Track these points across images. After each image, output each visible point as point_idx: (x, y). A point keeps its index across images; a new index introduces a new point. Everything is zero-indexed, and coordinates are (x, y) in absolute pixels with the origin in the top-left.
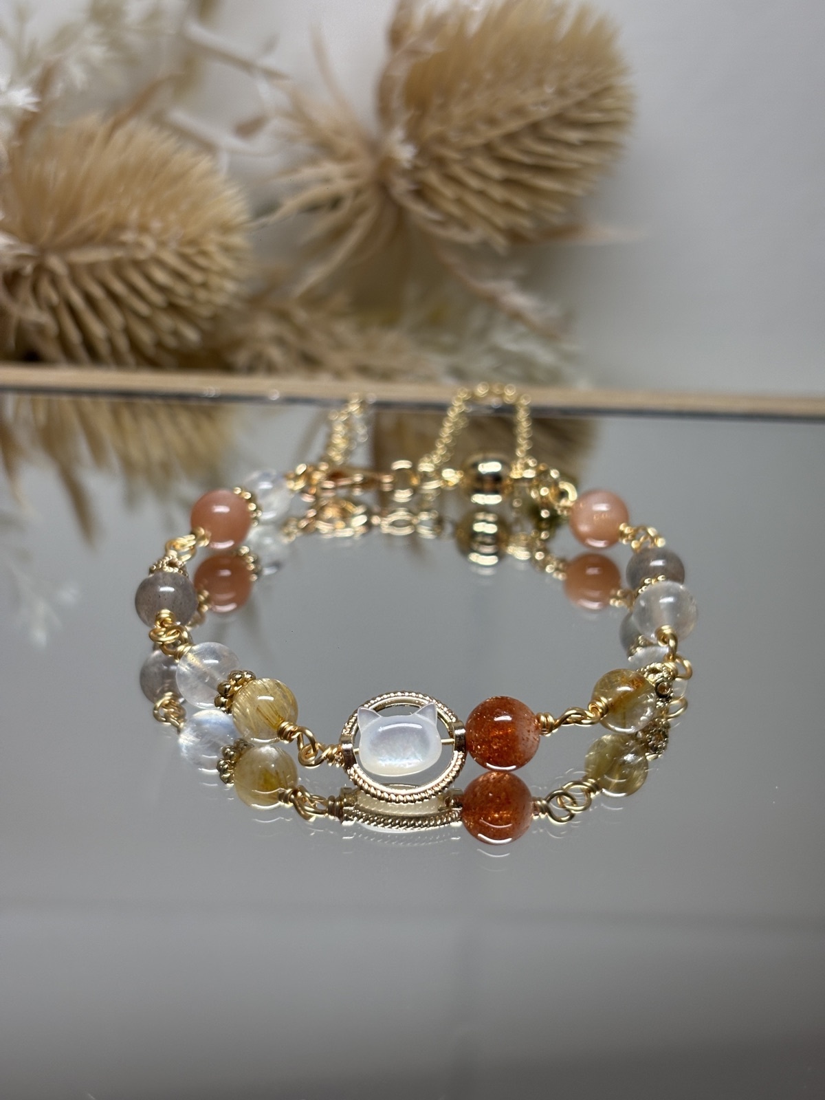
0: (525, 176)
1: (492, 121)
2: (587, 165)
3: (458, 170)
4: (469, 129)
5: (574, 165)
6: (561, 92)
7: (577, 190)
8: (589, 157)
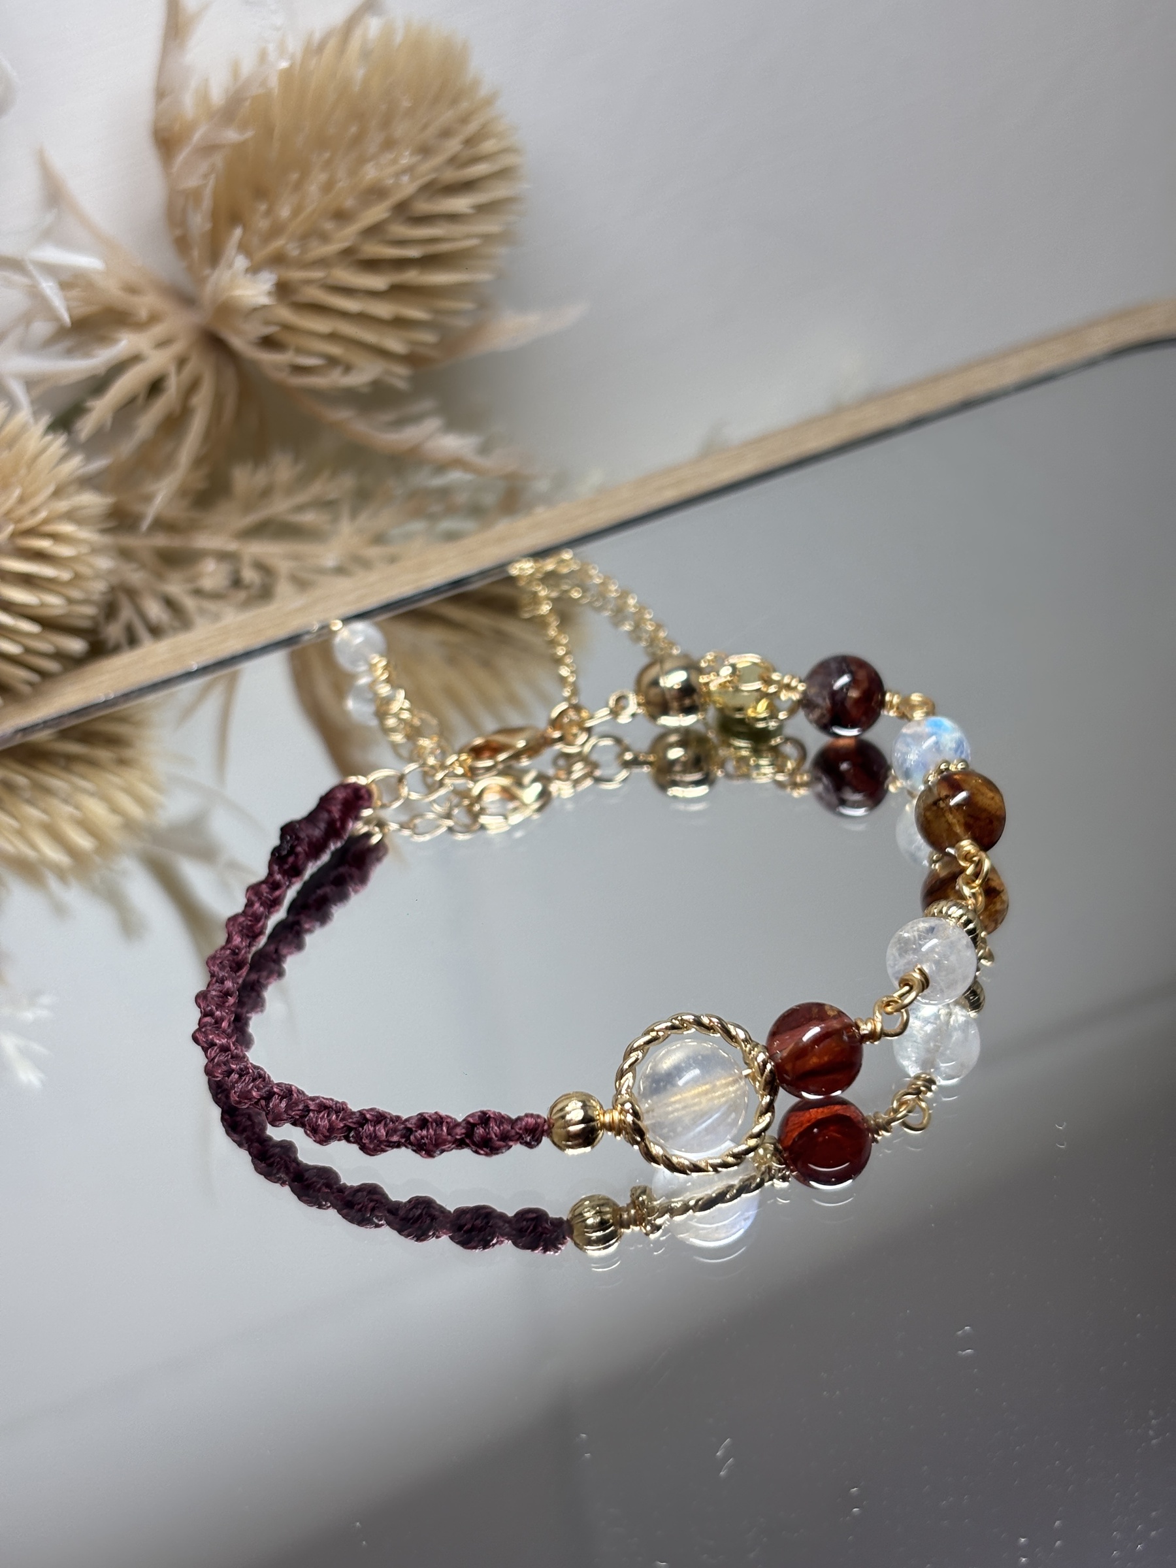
0: (412, 276)
3: (315, 294)
4: (313, 234)
5: (471, 242)
6: (423, 151)
7: (482, 274)
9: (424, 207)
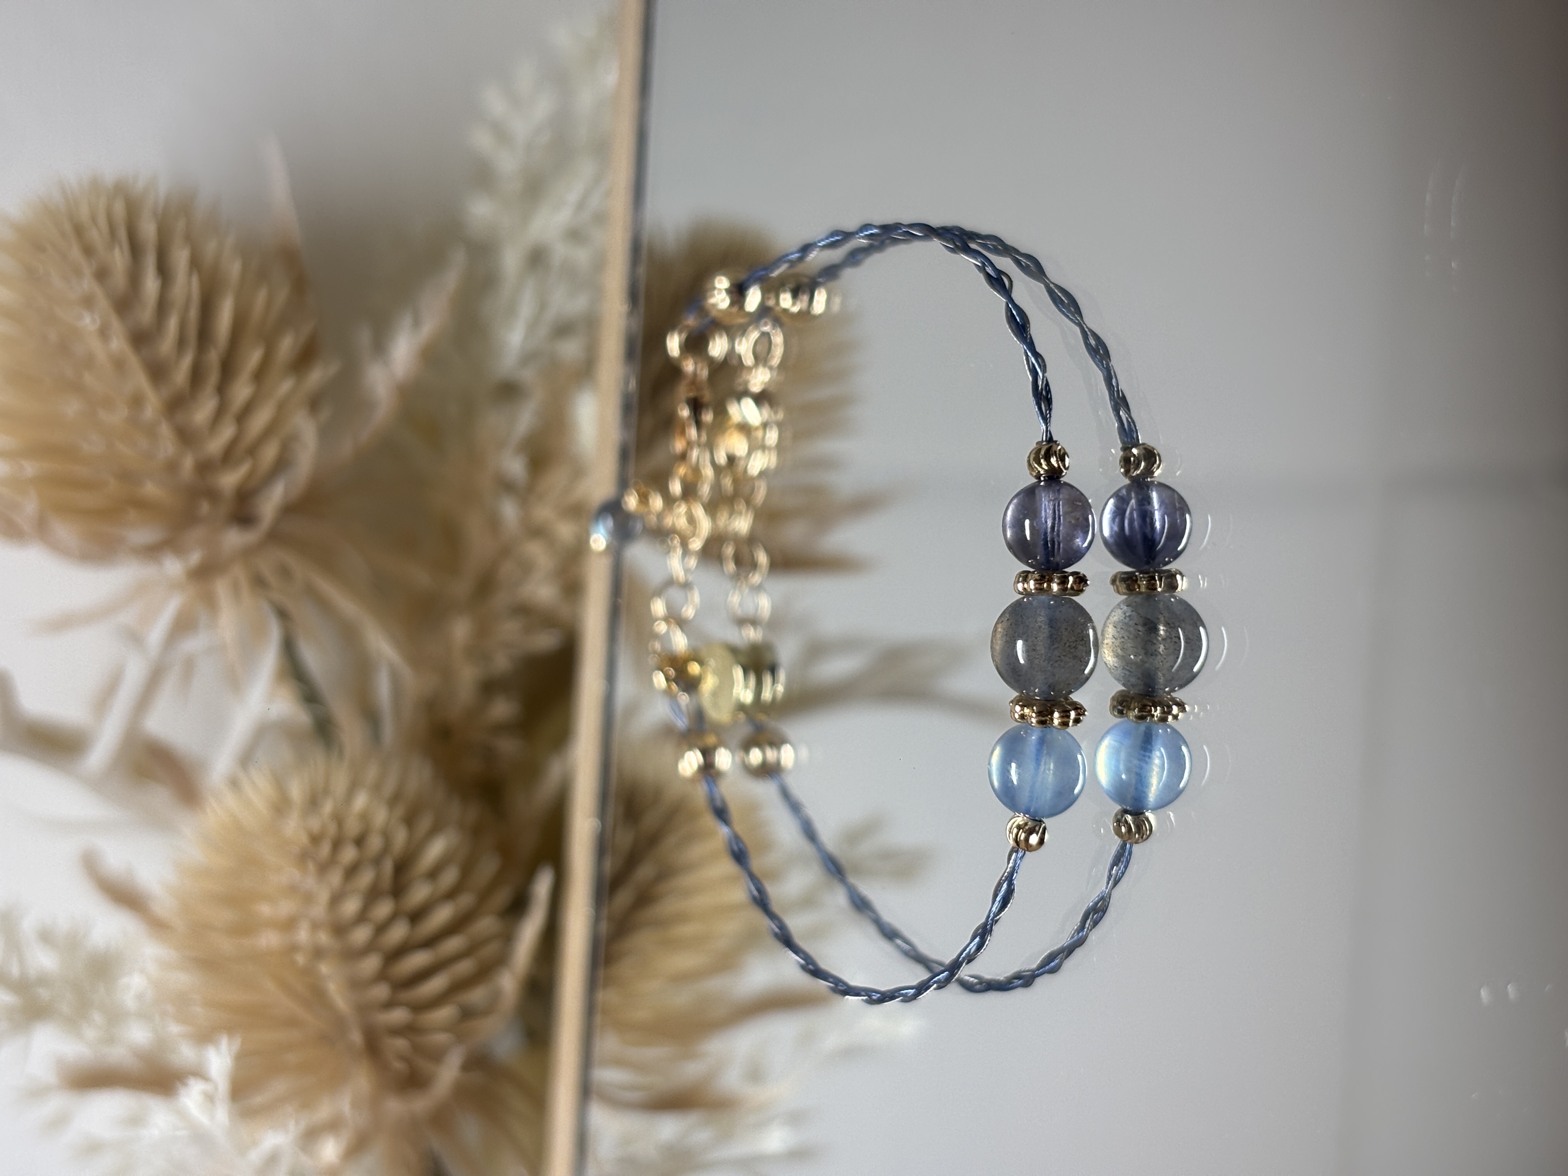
0: (214, 357)
1: (137, 402)
2: (195, 263)
3: (216, 445)
4: (151, 432)
5: (195, 281)
6: (88, 302)
7: (234, 269)
8: (181, 257)
9: (146, 314)
